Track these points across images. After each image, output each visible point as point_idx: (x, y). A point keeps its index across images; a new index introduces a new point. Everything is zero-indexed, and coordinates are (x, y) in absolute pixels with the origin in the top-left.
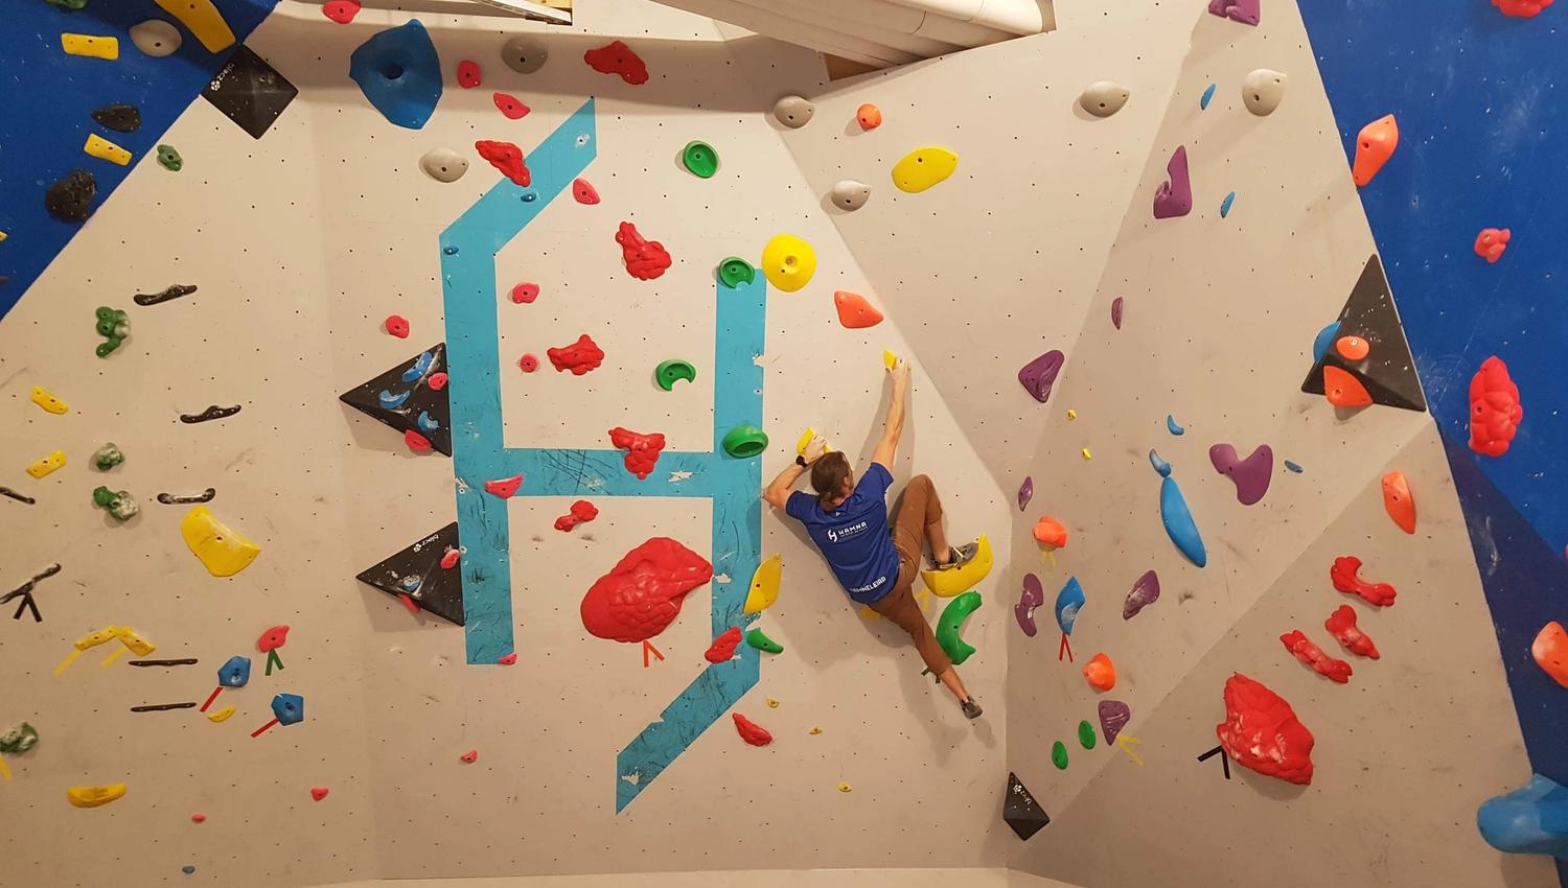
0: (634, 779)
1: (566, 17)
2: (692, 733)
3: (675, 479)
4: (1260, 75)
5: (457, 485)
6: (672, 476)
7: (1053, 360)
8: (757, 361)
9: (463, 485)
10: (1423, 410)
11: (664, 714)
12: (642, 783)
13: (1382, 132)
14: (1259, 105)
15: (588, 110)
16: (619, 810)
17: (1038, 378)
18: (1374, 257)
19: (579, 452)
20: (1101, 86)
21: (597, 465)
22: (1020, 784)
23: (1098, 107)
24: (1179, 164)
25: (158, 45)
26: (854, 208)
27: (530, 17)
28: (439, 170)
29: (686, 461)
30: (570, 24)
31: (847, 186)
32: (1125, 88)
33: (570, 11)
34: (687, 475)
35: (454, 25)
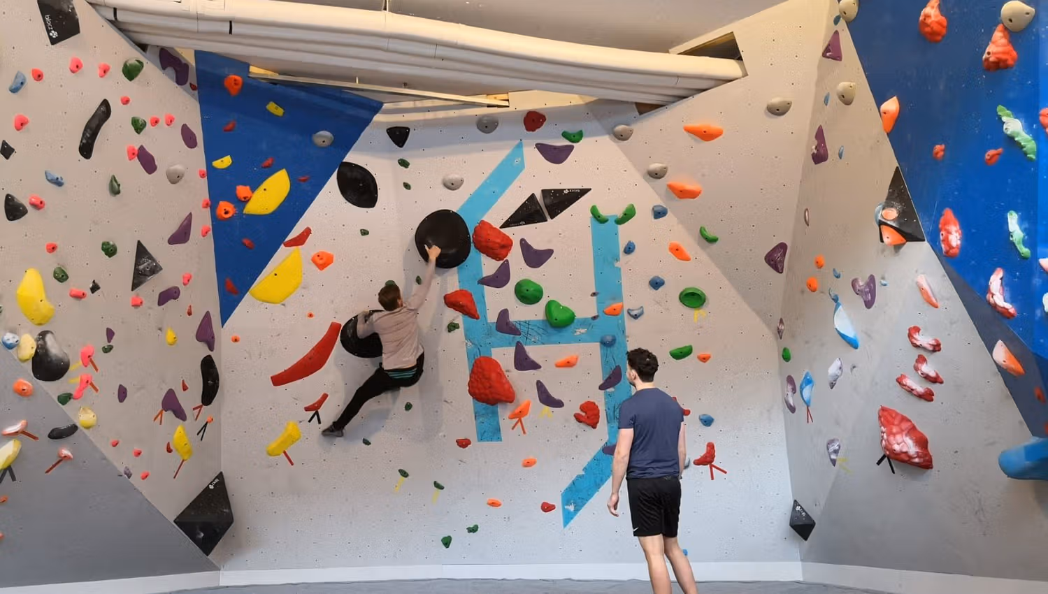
0: (571, 508)
1: (506, 103)
2: (602, 480)
3: (578, 333)
4: (843, 85)
5: (467, 344)
6: (576, 332)
7: (782, 247)
8: (617, 265)
9: (469, 344)
10: (924, 240)
11: (585, 469)
12: (577, 510)
13: (892, 105)
14: (846, 100)
15: (520, 146)
16: (565, 526)
17: (775, 259)
18: (897, 167)
19: (525, 322)
20: (776, 100)
21: (536, 329)
22: (799, 505)
23: (777, 111)
24: (820, 135)
25: (324, 142)
26: (660, 178)
27: (489, 106)
28: (450, 185)
29: (584, 323)
30: (508, 107)
31: (655, 166)
32: (788, 99)
33: (508, 100)
34: (583, 331)
35: (455, 115)
